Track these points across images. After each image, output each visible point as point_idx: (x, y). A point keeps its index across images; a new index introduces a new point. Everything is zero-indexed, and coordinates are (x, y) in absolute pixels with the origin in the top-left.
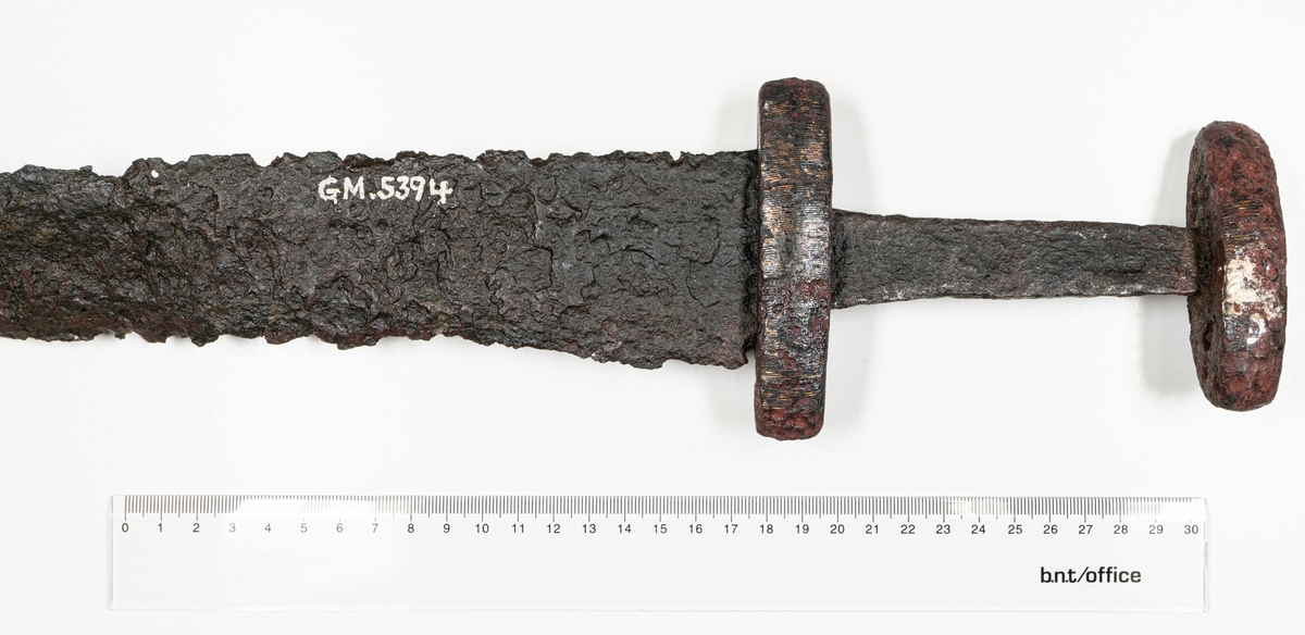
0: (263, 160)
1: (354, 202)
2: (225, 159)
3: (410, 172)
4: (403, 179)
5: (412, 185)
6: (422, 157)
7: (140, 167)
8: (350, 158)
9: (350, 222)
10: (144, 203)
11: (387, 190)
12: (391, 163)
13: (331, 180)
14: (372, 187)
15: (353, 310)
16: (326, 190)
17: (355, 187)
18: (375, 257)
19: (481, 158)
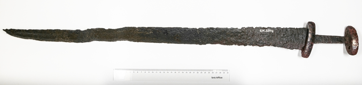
0: (254, 28)
1: (263, 32)
2: (251, 27)
3: (269, 29)
4: (268, 30)
5: (269, 30)
6: (270, 28)
7: (243, 28)
8: (263, 28)
9: (263, 34)
10: (243, 32)
11: (267, 31)
12: (267, 28)
13: (261, 30)
14: (265, 31)
15: (262, 43)
16: (261, 31)
17: (263, 31)
18: (265, 38)
19: (276, 28)
